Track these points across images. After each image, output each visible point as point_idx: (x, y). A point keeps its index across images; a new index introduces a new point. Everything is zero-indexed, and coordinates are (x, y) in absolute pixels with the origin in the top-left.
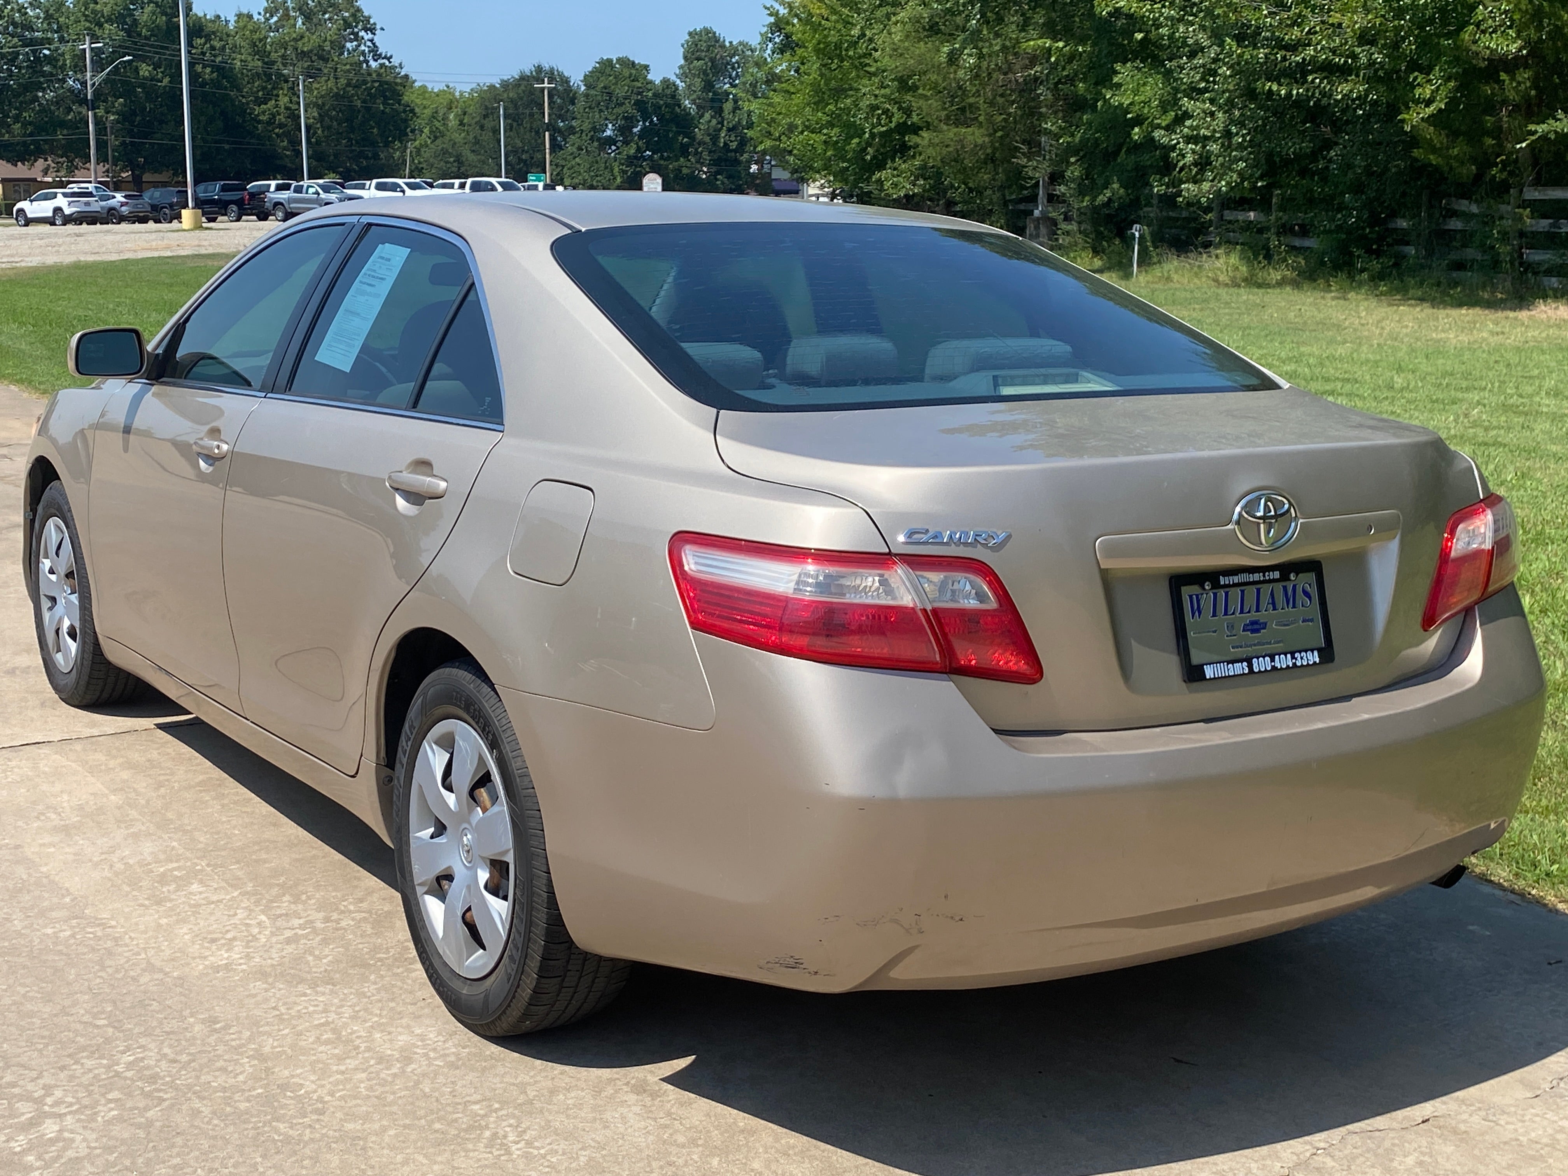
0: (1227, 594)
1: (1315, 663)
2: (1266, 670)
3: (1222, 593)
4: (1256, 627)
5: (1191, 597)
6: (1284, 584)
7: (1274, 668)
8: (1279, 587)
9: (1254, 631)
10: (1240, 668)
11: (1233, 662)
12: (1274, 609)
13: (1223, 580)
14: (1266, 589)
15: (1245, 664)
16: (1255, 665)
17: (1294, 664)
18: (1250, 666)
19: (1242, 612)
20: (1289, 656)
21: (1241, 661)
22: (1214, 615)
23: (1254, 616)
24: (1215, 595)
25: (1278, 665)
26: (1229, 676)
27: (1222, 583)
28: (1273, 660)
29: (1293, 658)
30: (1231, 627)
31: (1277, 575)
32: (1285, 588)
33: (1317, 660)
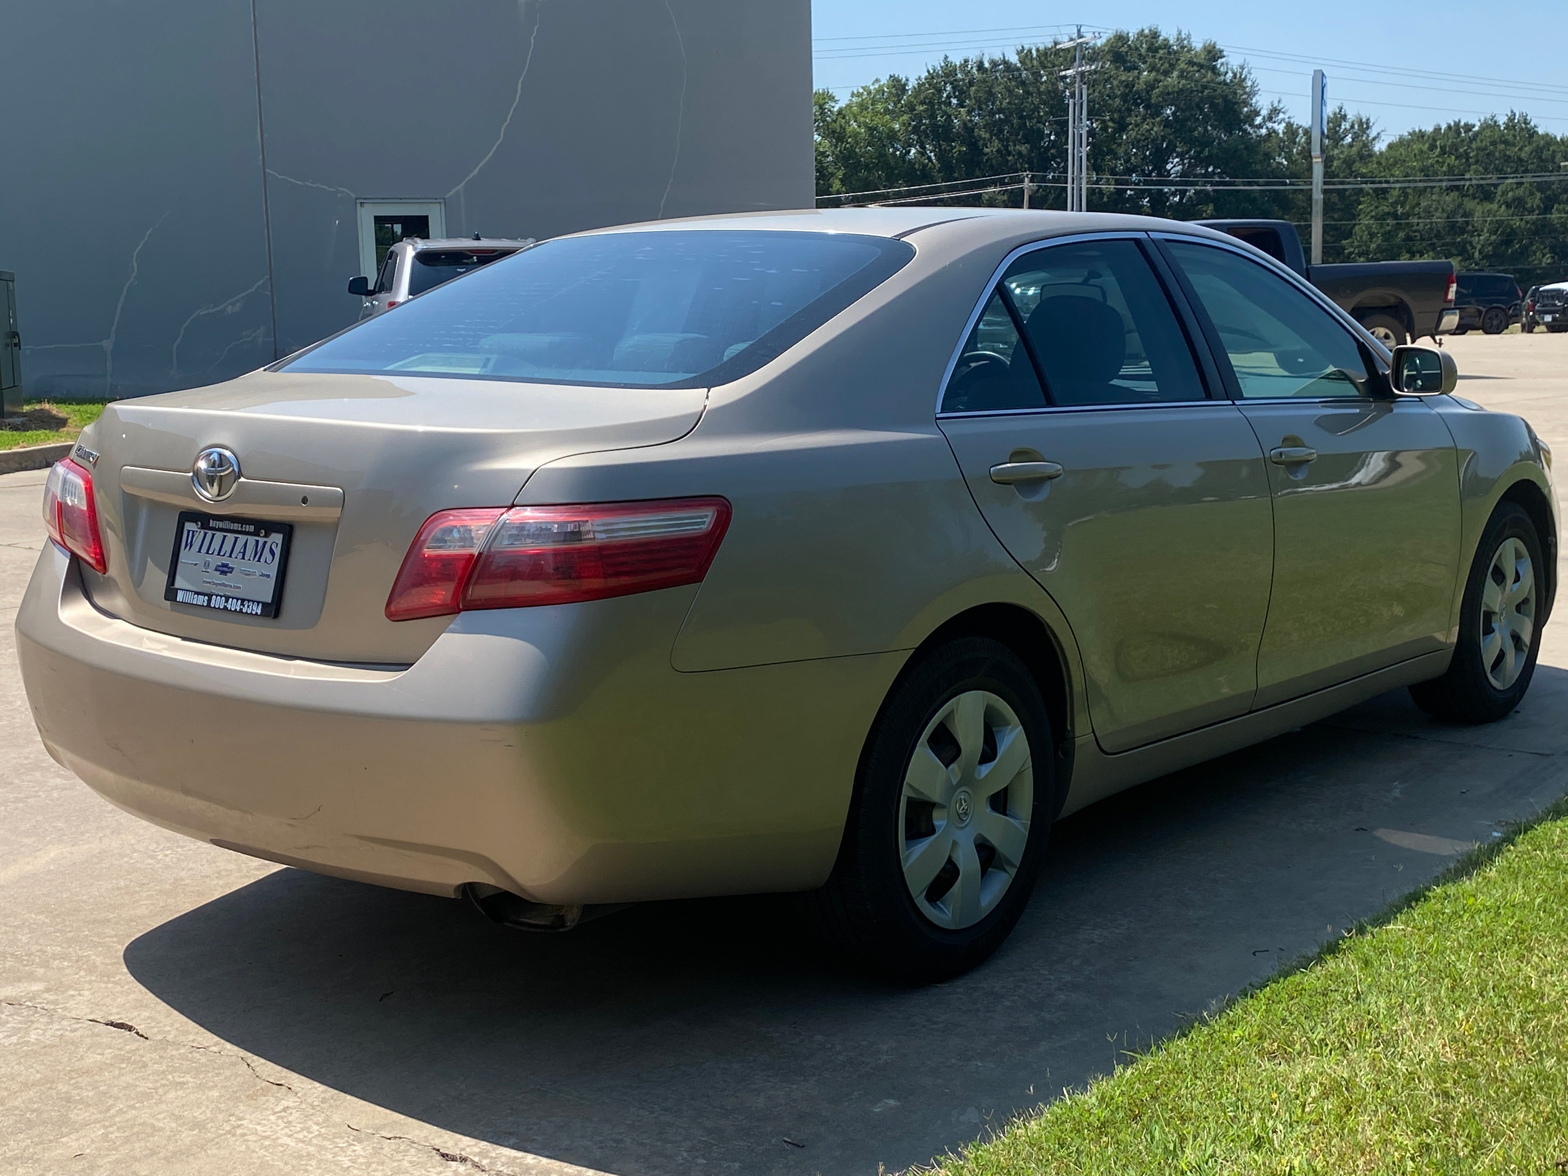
0: (213, 535)
1: (257, 613)
2: (219, 608)
3: (210, 533)
4: (225, 569)
5: (189, 531)
6: (257, 538)
7: (225, 608)
8: (252, 540)
9: (224, 573)
10: (202, 600)
11: (198, 593)
12: (243, 558)
13: (212, 523)
14: (242, 538)
15: (206, 598)
16: (213, 601)
17: (241, 609)
18: (209, 601)
19: (219, 554)
20: (239, 602)
21: (204, 595)
22: (199, 551)
23: (225, 560)
24: (205, 534)
25: (229, 607)
26: (192, 604)
27: (211, 525)
28: (227, 602)
29: (242, 604)
30: (207, 564)
31: (252, 528)
32: (257, 542)
33: (259, 612)
